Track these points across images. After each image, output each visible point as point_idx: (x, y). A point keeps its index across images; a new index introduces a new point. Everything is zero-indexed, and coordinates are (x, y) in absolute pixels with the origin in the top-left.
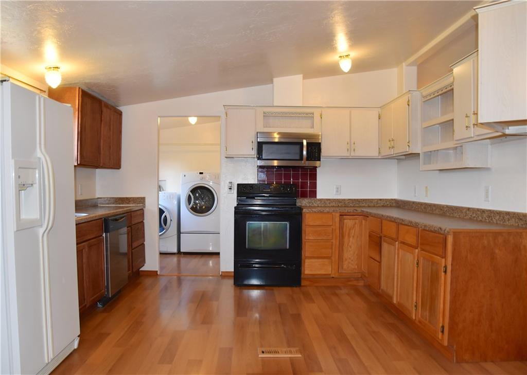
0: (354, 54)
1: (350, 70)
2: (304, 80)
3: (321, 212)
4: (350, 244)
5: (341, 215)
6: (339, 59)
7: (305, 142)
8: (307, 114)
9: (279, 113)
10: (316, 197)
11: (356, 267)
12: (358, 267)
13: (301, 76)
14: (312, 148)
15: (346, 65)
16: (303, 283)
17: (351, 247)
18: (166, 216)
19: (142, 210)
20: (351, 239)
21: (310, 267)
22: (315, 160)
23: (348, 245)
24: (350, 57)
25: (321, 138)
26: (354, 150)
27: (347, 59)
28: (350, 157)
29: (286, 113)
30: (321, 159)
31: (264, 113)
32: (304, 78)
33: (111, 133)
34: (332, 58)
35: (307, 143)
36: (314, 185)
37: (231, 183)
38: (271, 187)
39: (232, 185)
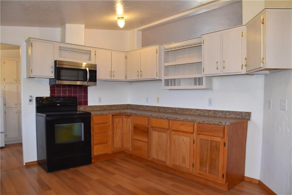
0: (127, 17)
1: (124, 27)
2: (85, 29)
3: (102, 115)
4: (117, 133)
5: (112, 116)
6: (118, 19)
7: (88, 70)
8: (87, 51)
9: (69, 48)
10: (87, 105)
11: (121, 146)
12: (122, 146)
13: (83, 26)
14: (91, 74)
15: (121, 24)
16: (93, 161)
17: (117, 134)
20: (118, 130)
21: (97, 150)
23: (116, 134)
24: (124, 18)
25: (96, 67)
26: (114, 76)
27: (122, 20)
28: (111, 80)
29: (74, 49)
30: (97, 81)
31: (60, 47)
32: (86, 27)
34: (113, 18)
36: (86, 97)
37: (31, 96)
38: (61, 99)
39: (32, 98)
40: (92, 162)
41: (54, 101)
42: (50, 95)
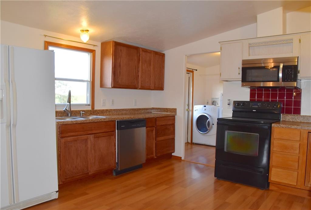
3: (289, 128)
5: (309, 132)
7: (281, 66)
8: (287, 40)
9: (262, 43)
14: (288, 71)
18: (209, 121)
19: (174, 116)
22: (291, 81)
25: (298, 62)
29: (268, 42)
31: (249, 44)
33: (152, 67)
35: (283, 66)
37: (230, 100)
38: (259, 104)
39: (230, 102)
40: (270, 188)
41: (250, 106)
42: (250, 100)
